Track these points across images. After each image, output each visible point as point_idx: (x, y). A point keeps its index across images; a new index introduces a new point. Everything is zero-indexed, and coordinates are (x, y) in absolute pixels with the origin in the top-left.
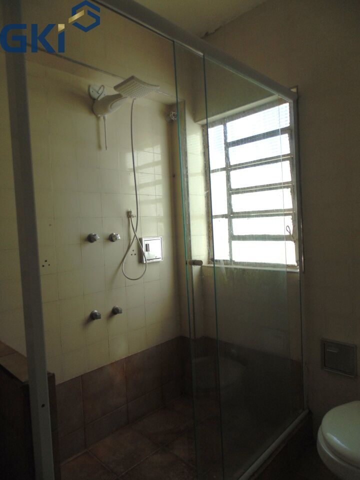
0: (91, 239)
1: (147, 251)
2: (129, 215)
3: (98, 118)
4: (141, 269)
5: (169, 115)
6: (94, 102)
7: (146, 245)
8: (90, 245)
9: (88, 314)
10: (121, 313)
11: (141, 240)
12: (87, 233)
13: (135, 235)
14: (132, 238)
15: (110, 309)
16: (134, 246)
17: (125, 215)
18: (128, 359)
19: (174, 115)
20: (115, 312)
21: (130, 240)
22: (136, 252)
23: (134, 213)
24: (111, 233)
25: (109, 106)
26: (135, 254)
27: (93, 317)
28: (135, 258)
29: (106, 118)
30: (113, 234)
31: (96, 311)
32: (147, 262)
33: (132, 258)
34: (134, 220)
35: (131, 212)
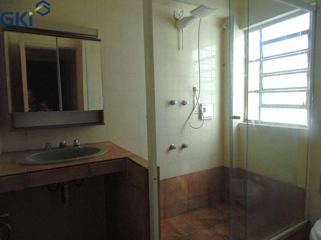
0: (172, 103)
1: (204, 112)
2: (194, 89)
3: (179, 31)
4: (200, 123)
5: (222, 26)
6: (177, 21)
7: (204, 108)
8: (172, 107)
9: (169, 146)
10: (187, 147)
11: (201, 105)
12: (170, 99)
13: (198, 102)
14: (196, 104)
15: (181, 145)
16: (196, 109)
17: (192, 90)
18: (190, 175)
19: (226, 25)
20: (184, 146)
21: (194, 105)
22: (197, 112)
23: (197, 88)
24: (183, 100)
25: (186, 24)
26: (197, 114)
27: (172, 148)
28: (197, 116)
29: (183, 30)
30: (184, 101)
31: (173, 145)
32: (204, 118)
33: (195, 115)
34: (197, 93)
35: (195, 88)
